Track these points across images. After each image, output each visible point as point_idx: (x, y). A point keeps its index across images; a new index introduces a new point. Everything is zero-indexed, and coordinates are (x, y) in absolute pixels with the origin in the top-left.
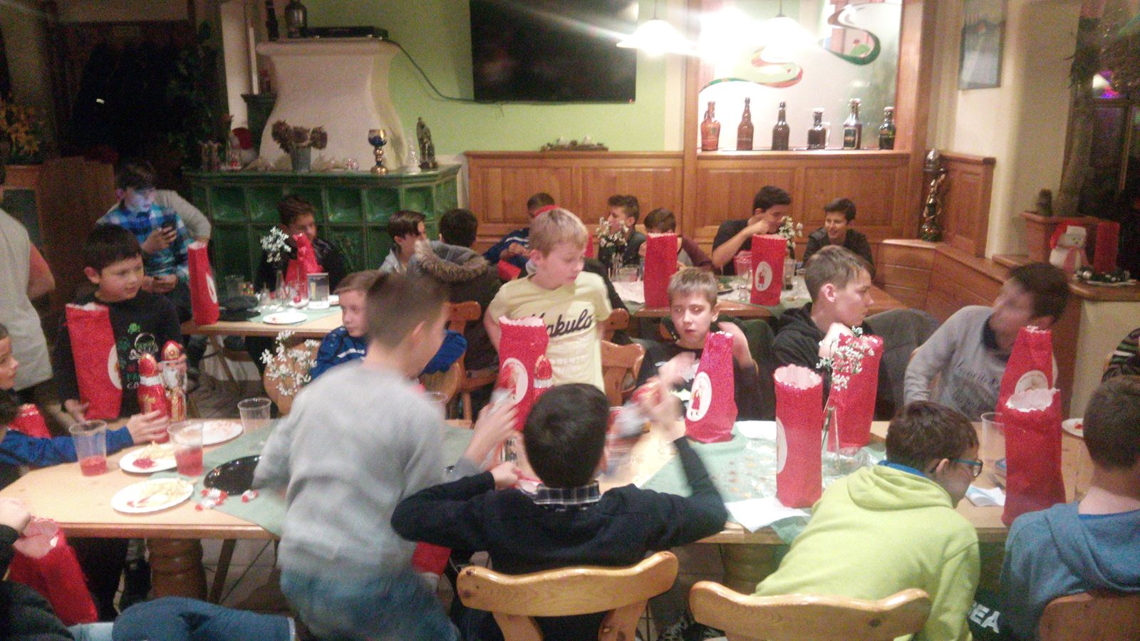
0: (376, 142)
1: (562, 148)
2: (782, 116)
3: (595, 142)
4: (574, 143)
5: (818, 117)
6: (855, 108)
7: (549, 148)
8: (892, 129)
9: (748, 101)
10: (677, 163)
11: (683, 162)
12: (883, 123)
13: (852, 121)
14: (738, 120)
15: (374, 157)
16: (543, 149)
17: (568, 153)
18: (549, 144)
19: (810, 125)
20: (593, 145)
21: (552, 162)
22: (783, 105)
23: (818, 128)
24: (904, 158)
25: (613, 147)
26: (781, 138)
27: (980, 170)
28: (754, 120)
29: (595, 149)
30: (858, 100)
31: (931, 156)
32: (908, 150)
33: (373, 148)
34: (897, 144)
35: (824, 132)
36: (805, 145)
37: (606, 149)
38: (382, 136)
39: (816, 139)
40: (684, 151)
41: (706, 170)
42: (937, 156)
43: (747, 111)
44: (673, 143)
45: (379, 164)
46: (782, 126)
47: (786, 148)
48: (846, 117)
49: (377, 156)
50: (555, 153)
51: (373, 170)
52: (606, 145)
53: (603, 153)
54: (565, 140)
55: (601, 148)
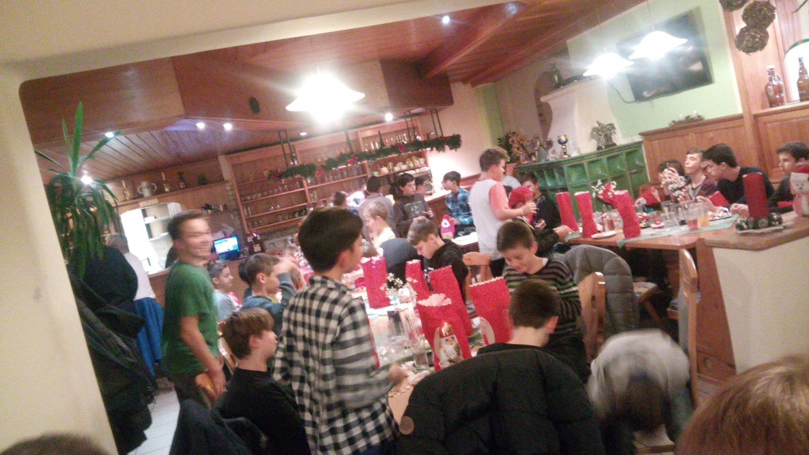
0: (561, 142)
1: (681, 122)
4: (688, 118)
7: (674, 124)
11: (742, 122)
16: (671, 125)
17: (687, 125)
25: (709, 116)
29: (697, 120)
33: (560, 145)
40: (743, 113)
41: (765, 123)
43: (801, 68)
45: (565, 153)
49: (563, 149)
50: (678, 126)
51: (562, 157)
52: (702, 116)
53: (700, 122)
54: (681, 116)
55: (700, 118)
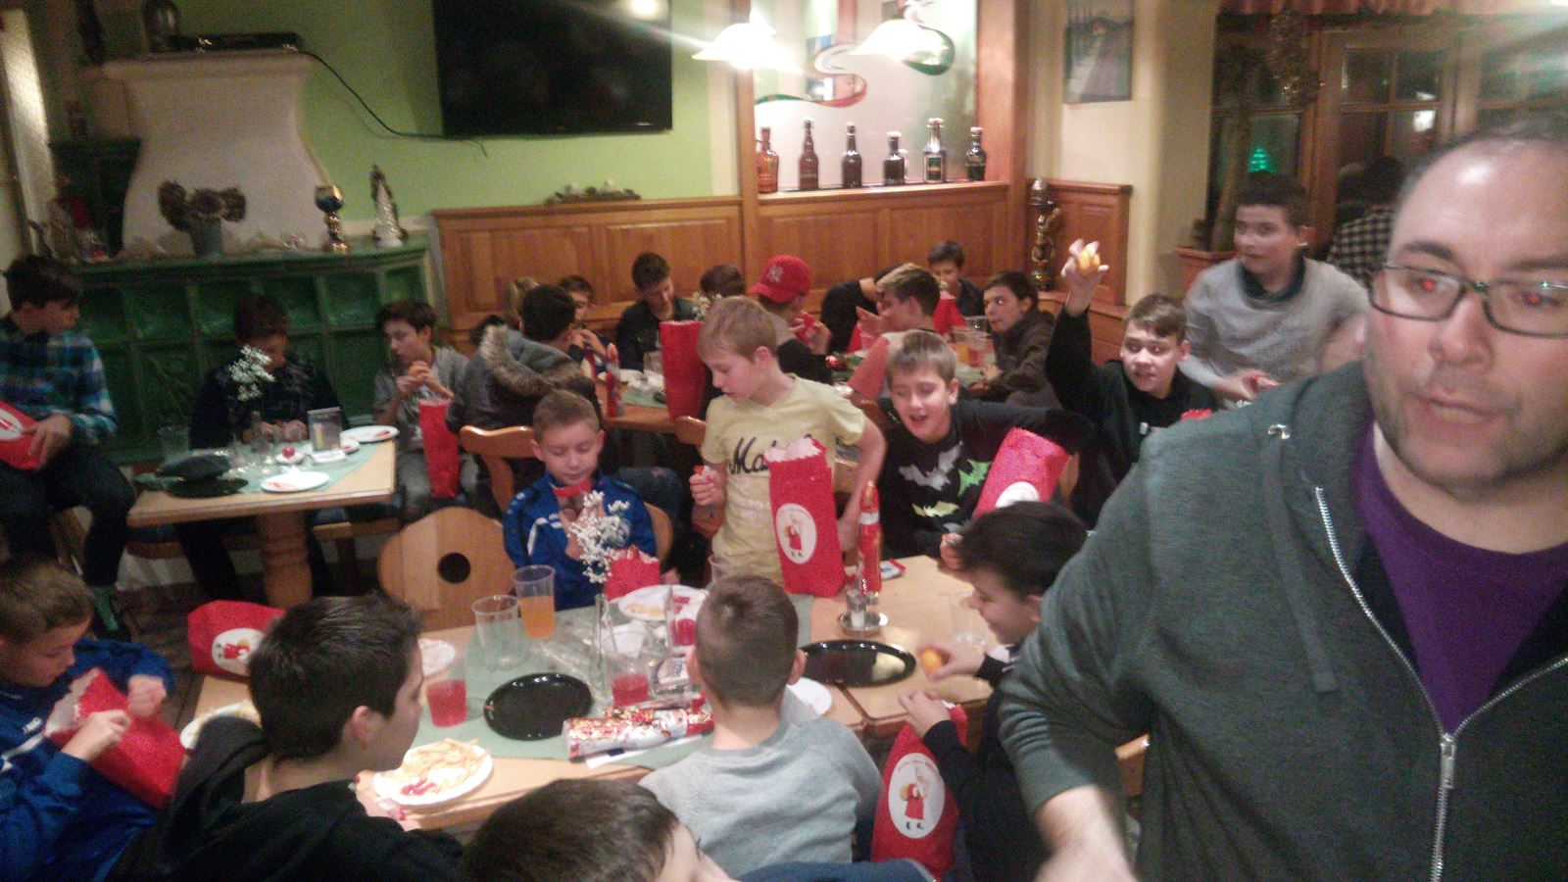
0: (329, 206)
1: (576, 198)
2: (852, 144)
3: (621, 188)
4: (591, 191)
5: (894, 144)
6: (936, 130)
7: (558, 199)
8: (982, 154)
9: (808, 125)
10: (733, 211)
11: (741, 212)
12: (971, 148)
13: (935, 147)
14: (799, 151)
15: (325, 227)
16: (550, 202)
17: (583, 205)
18: (558, 195)
19: (884, 154)
20: (619, 192)
21: (562, 220)
22: (852, 130)
23: (895, 158)
24: (1001, 191)
25: (649, 194)
26: (852, 172)
27: (1113, 200)
28: (818, 150)
29: (624, 199)
30: (940, 120)
31: (1037, 186)
32: (1005, 179)
33: (322, 214)
34: (989, 172)
35: (902, 161)
36: (880, 178)
37: (637, 198)
38: (338, 195)
39: (894, 172)
40: (741, 193)
41: (769, 219)
42: (1045, 186)
43: (809, 139)
44: (723, 184)
45: (334, 237)
46: (854, 157)
47: (859, 185)
48: (928, 140)
49: (330, 224)
50: (566, 206)
51: (327, 248)
52: (637, 191)
53: (637, 203)
54: (579, 187)
55: (631, 195)
